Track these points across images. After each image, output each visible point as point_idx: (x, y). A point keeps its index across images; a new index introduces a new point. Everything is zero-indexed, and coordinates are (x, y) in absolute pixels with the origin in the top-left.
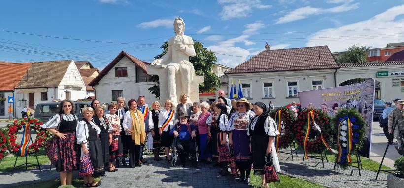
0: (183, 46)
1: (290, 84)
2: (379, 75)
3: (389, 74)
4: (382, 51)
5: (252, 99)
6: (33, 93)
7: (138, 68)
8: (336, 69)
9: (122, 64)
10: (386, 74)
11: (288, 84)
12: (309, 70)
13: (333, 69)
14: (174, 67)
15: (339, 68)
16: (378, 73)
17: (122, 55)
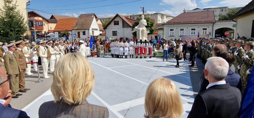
0: (143, 23)
1: (192, 29)
5: (174, 36)
6: (79, 32)
7: (124, 22)
8: (214, 23)
9: (116, 20)
12: (201, 23)
13: (212, 23)
14: (141, 29)
15: (215, 23)
16: (234, 25)
17: (117, 16)
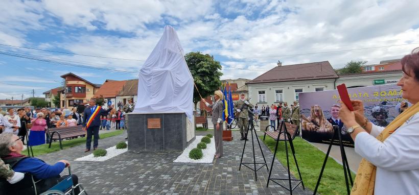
1: (297, 91)
2: (375, 83)
3: (386, 81)
4: (376, 66)
6: (125, 99)
8: (336, 79)
10: (382, 82)
11: (295, 91)
12: (313, 79)
13: (333, 78)
15: (338, 78)
16: (375, 81)
